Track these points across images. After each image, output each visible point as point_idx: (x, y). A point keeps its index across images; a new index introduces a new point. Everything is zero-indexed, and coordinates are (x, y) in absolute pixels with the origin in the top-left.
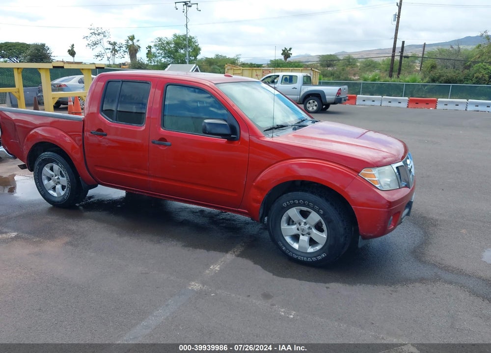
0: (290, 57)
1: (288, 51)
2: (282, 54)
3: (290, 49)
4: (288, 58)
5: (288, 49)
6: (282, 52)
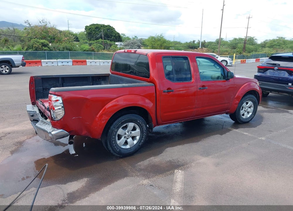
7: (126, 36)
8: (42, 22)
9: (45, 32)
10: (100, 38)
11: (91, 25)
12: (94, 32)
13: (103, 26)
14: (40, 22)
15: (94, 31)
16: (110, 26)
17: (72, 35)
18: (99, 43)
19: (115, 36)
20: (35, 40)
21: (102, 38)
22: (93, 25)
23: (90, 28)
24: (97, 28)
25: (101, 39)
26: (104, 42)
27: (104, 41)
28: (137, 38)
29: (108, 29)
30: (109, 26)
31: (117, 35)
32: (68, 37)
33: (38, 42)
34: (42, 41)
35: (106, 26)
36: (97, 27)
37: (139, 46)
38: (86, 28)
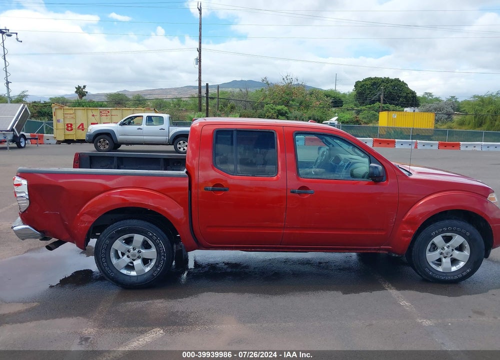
0: (85, 95)
1: (82, 89)
2: (76, 92)
3: (84, 87)
4: (83, 96)
5: (82, 87)
6: (76, 90)
7: (434, 97)
8: (285, 79)
9: (288, 94)
10: (377, 101)
11: (365, 80)
12: (368, 92)
13: (387, 80)
14: (283, 79)
15: (368, 89)
16: (400, 81)
17: (327, 97)
18: (373, 110)
19: (405, 97)
20: (270, 106)
21: (379, 101)
22: (370, 79)
23: (363, 85)
24: (374, 84)
25: (378, 103)
26: (384, 107)
27: (383, 105)
28: (457, 99)
29: (394, 86)
30: (397, 80)
31: (410, 95)
32: (322, 100)
33: (272, 109)
34: (279, 107)
35: (392, 81)
36: (375, 82)
37: (449, 115)
38: (357, 84)
